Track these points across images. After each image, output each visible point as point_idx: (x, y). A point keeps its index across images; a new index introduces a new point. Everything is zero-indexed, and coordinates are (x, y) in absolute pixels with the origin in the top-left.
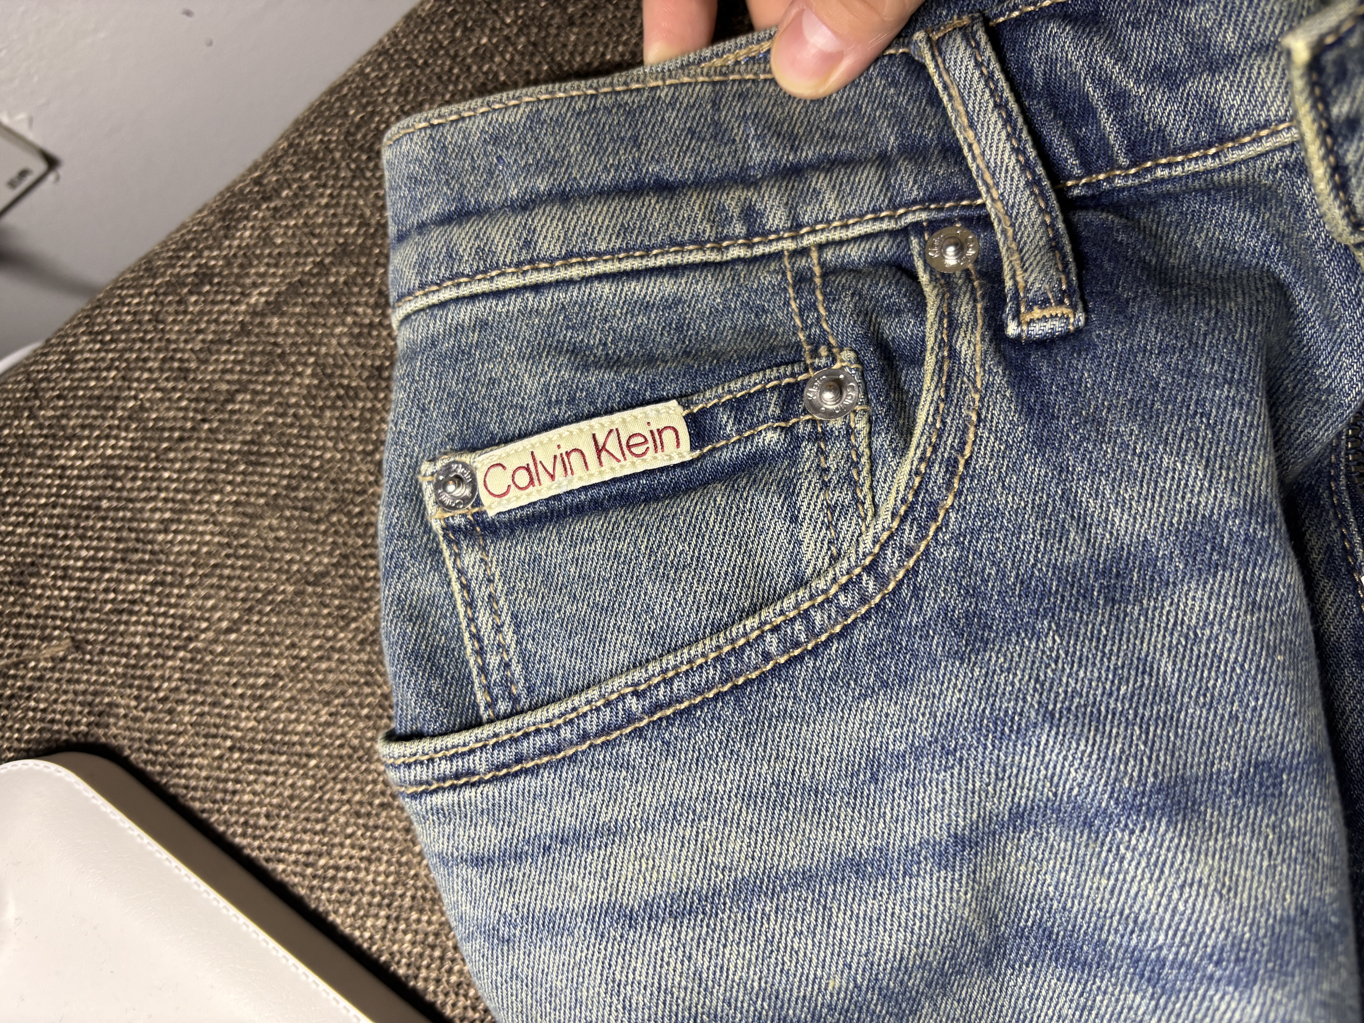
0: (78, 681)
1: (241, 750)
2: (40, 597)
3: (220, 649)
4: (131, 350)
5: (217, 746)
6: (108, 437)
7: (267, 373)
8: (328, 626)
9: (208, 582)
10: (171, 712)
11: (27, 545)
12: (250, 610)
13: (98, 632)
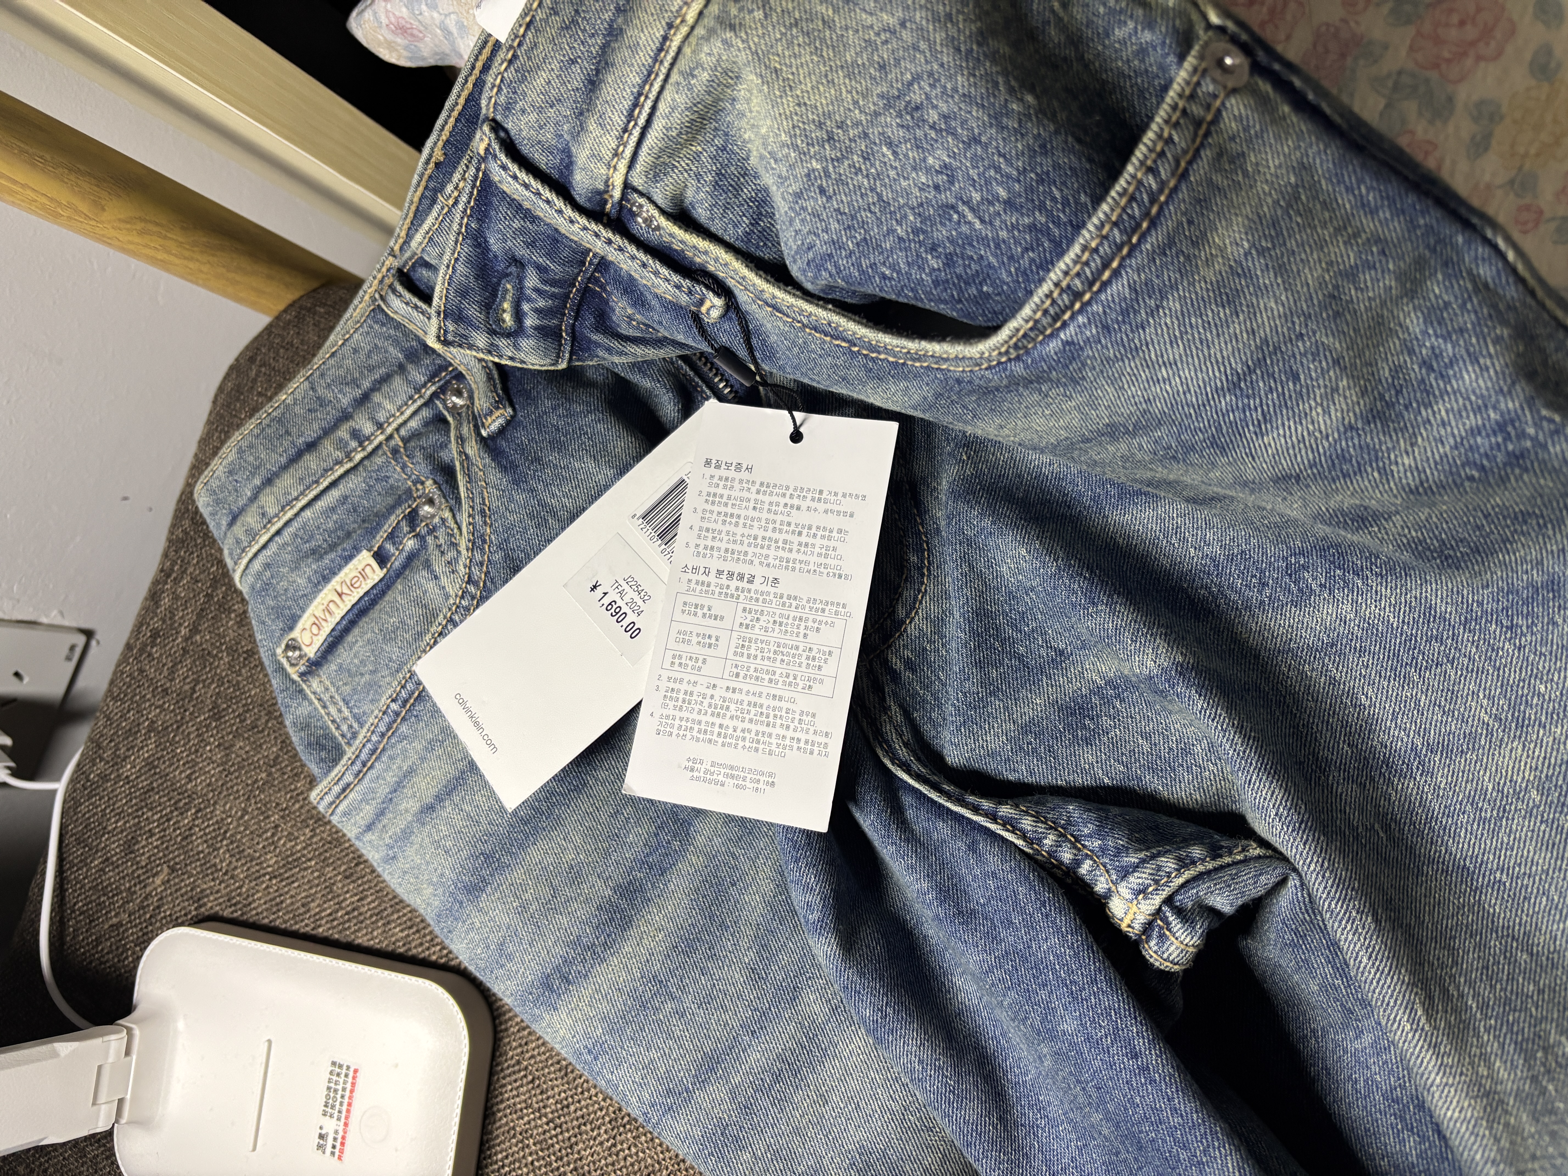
0: (180, 888)
1: (275, 877)
2: (143, 854)
3: (242, 829)
4: (135, 695)
5: (263, 882)
6: (142, 748)
7: (205, 667)
8: (291, 784)
9: (222, 796)
10: (232, 877)
11: (125, 830)
12: (249, 798)
13: (179, 856)
